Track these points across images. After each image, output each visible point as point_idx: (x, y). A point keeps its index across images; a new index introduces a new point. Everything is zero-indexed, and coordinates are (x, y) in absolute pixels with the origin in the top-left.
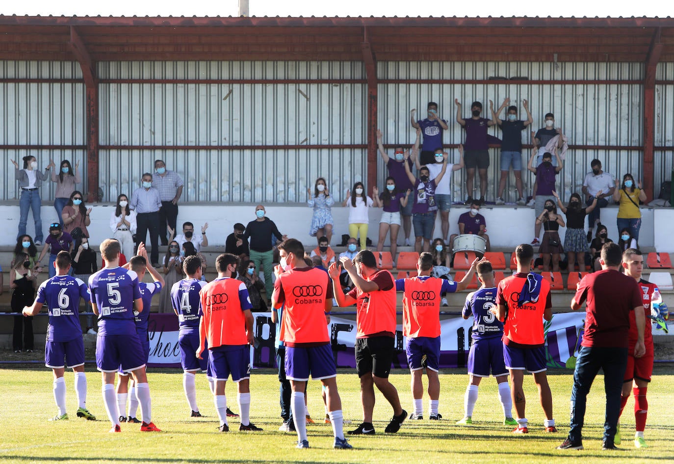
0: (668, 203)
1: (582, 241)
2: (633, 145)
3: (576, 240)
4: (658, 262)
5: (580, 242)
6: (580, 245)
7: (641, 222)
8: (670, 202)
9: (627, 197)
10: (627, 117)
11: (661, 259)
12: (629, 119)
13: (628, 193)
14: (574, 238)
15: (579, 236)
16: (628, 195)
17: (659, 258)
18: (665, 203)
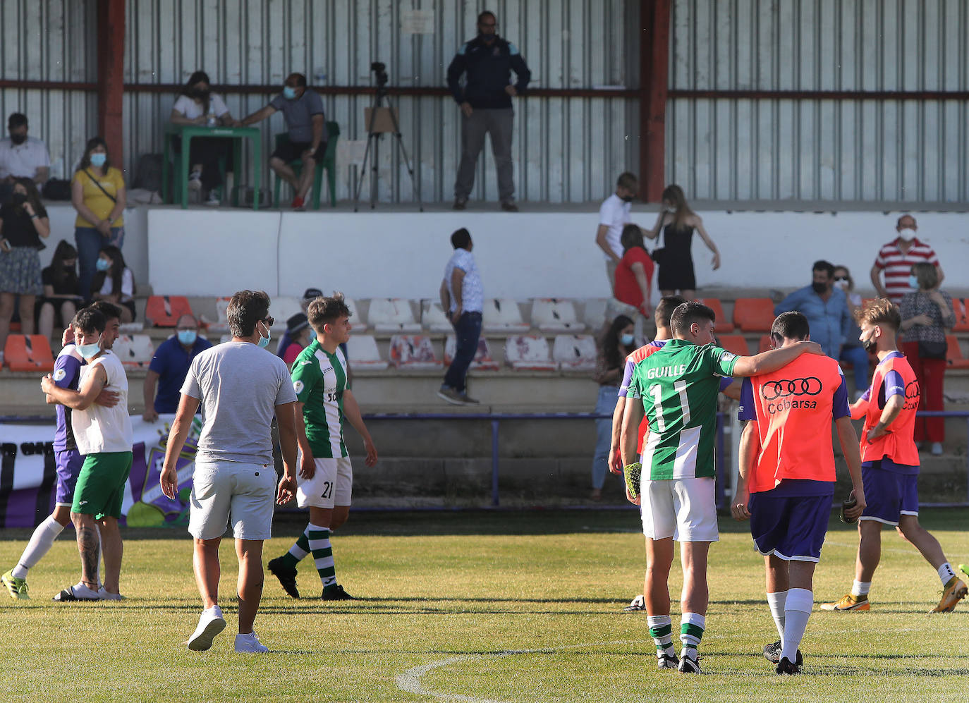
0: (157, 198)
1: (33, 273)
2: (74, 79)
3: (20, 271)
4: (168, 314)
5: (28, 275)
6: (27, 280)
7: (124, 233)
8: (161, 195)
9: (95, 186)
10: (60, 23)
11: (172, 308)
12: (67, 29)
13: (96, 177)
14: (17, 266)
15: (26, 262)
16: (97, 183)
17: (168, 307)
18: (151, 199)
